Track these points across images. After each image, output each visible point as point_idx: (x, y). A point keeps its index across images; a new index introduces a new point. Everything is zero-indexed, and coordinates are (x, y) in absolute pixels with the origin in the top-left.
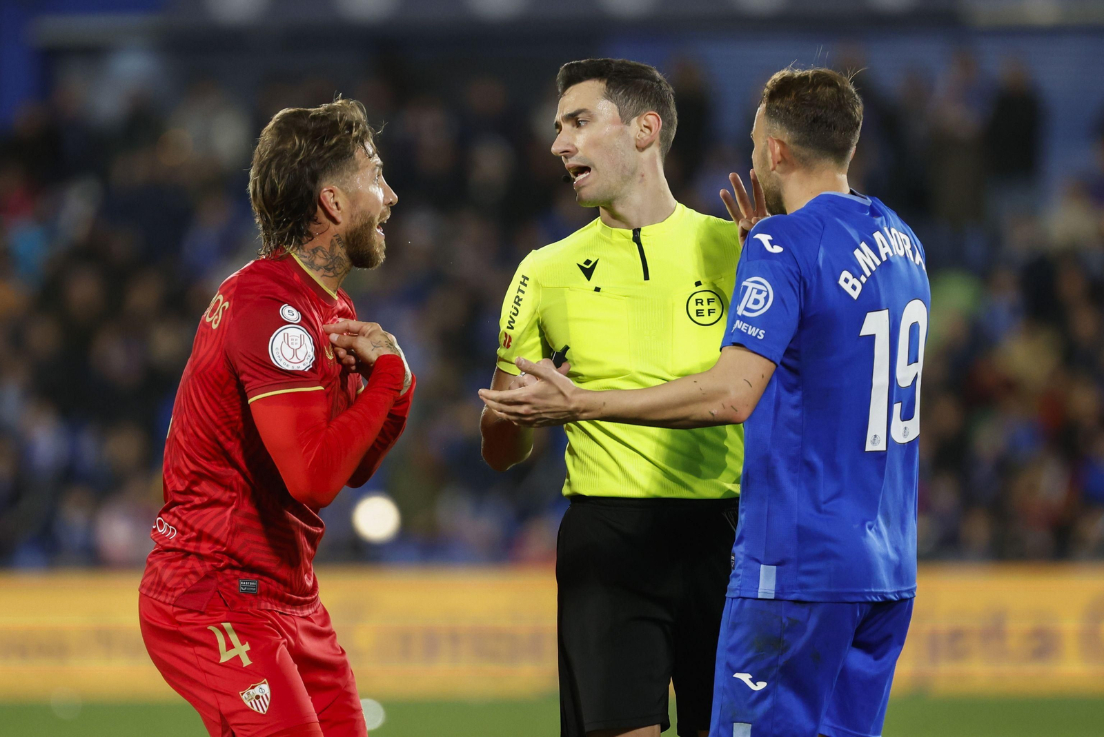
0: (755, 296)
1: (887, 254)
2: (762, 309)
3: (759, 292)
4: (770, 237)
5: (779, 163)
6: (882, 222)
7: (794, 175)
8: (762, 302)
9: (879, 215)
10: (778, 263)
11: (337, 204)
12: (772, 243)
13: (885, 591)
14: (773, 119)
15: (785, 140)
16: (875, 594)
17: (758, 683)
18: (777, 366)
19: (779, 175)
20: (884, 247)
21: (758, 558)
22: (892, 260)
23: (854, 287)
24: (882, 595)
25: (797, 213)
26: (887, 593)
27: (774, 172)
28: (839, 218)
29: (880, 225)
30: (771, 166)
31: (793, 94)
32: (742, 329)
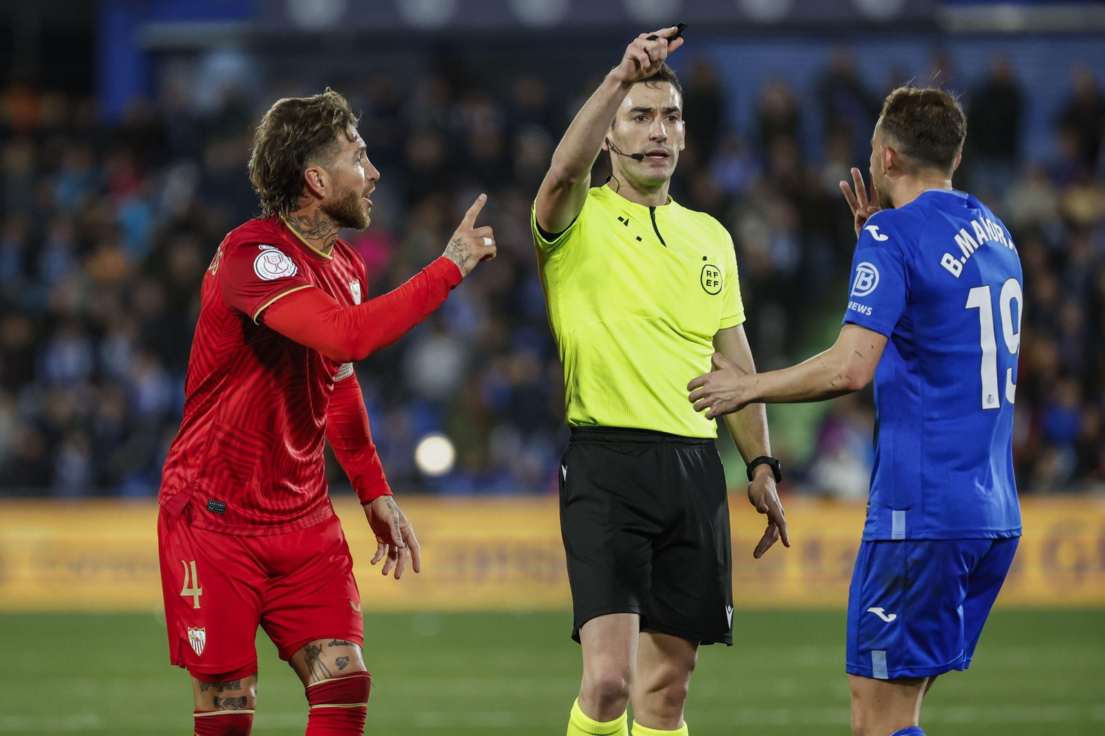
0: (863, 278)
1: (983, 239)
2: (869, 289)
3: (867, 275)
4: (877, 228)
5: (889, 168)
6: (978, 213)
7: (903, 179)
8: (870, 283)
9: (975, 207)
10: (883, 251)
11: (321, 181)
12: (879, 233)
13: (1000, 529)
14: (887, 131)
15: (895, 149)
16: (992, 532)
17: (889, 616)
18: (888, 338)
19: (889, 177)
20: (980, 233)
21: (890, 505)
22: (989, 245)
23: (955, 267)
24: (997, 533)
25: (906, 207)
26: (1001, 531)
27: (886, 176)
28: (942, 210)
29: (976, 215)
30: (883, 171)
31: (905, 111)
32: (853, 308)
